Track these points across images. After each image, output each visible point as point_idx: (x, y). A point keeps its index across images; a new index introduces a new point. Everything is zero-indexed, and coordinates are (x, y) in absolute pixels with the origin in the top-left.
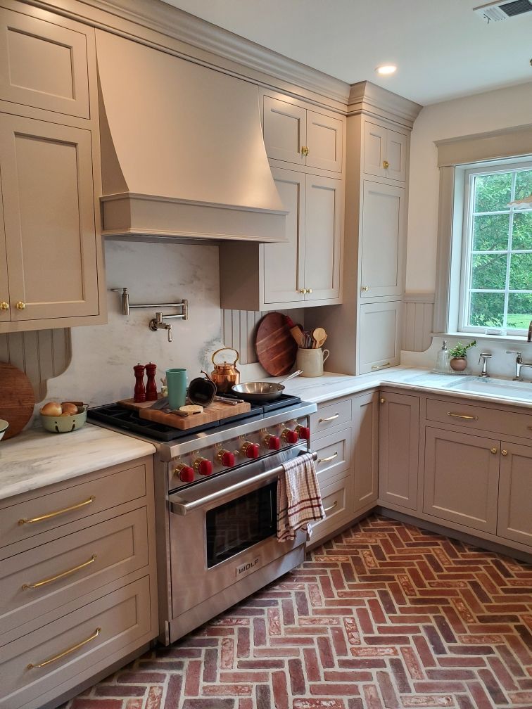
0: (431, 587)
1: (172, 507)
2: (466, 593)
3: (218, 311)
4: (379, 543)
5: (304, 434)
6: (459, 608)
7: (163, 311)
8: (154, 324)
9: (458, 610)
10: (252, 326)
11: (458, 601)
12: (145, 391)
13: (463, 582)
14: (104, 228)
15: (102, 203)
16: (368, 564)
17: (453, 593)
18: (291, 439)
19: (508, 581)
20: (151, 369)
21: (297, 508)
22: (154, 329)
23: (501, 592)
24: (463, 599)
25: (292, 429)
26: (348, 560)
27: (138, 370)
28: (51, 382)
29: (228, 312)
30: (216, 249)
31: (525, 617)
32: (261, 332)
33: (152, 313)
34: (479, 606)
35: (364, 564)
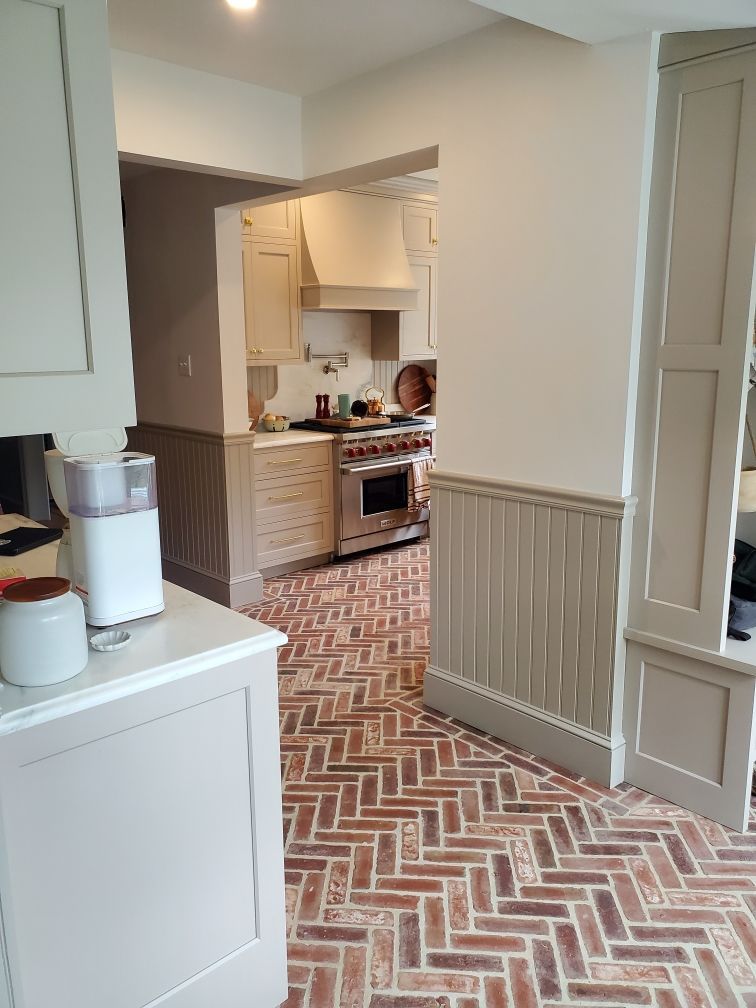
1: (344, 472)
3: (370, 362)
5: (427, 443)
7: (332, 361)
8: (327, 369)
10: (395, 375)
12: (323, 412)
14: (302, 305)
15: (302, 289)
18: (417, 445)
20: (326, 398)
21: (421, 489)
22: (327, 372)
25: (420, 439)
27: (319, 398)
28: (266, 403)
29: (377, 362)
30: (369, 315)
32: (402, 379)
33: (325, 362)
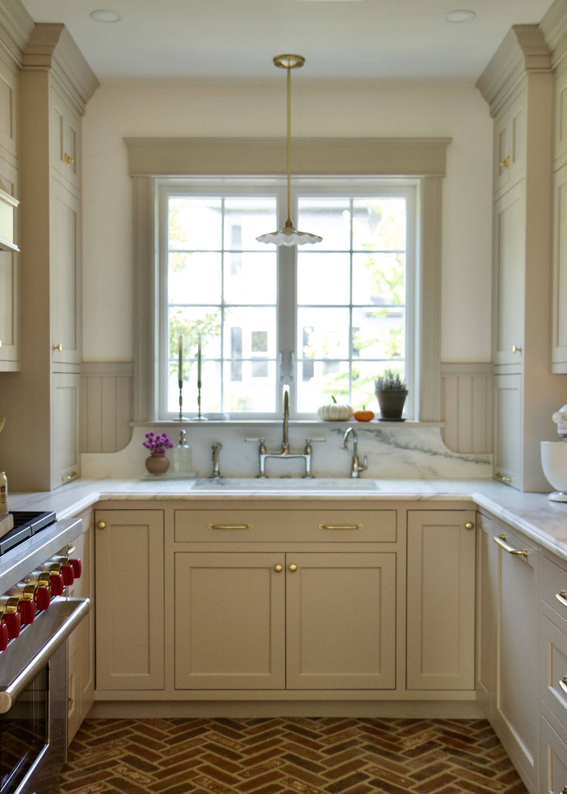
0: (245, 778)
2: (289, 770)
4: (127, 753)
6: (299, 788)
9: (299, 790)
11: (290, 782)
13: (277, 760)
16: (141, 781)
17: (276, 775)
19: (321, 741)
23: (324, 755)
24: (294, 777)
26: (105, 787)
31: (371, 770)
34: (317, 777)
35: (135, 784)
